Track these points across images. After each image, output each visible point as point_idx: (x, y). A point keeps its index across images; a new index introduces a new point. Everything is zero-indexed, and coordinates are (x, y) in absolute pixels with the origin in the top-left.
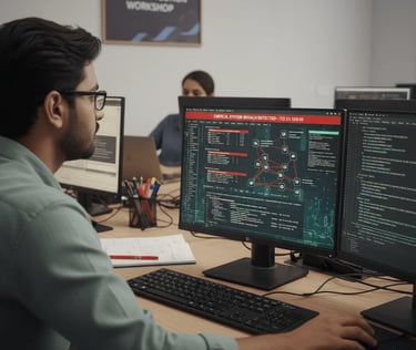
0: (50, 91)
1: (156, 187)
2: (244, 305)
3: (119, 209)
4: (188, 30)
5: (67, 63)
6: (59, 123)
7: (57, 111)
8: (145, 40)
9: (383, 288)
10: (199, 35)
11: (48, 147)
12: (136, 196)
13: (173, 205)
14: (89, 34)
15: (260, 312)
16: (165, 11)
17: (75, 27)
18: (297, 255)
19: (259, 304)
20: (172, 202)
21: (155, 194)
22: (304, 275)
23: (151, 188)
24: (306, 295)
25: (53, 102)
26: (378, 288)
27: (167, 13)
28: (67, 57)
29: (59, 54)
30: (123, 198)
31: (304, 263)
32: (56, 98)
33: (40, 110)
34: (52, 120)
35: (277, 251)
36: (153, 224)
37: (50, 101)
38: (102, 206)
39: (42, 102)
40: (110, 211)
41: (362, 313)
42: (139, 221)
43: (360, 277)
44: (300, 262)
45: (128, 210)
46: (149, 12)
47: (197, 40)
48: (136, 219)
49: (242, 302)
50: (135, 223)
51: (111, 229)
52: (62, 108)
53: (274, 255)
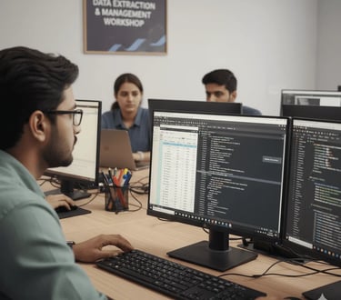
0: (34, 111)
1: (129, 177)
2: (202, 285)
3: (97, 194)
4: (156, 41)
5: (49, 87)
6: (42, 138)
7: (40, 127)
8: (120, 50)
9: (323, 272)
10: (165, 44)
11: (32, 157)
12: (111, 184)
13: (143, 191)
14: (69, 62)
15: (216, 292)
16: (137, 26)
17: (57, 55)
18: (248, 240)
19: (215, 284)
20: (142, 188)
21: (127, 183)
22: (254, 258)
23: (124, 177)
24: (256, 277)
25: (36, 120)
26: (318, 271)
27: (139, 27)
28: (49, 82)
29: (43, 79)
30: (101, 184)
31: (255, 247)
32: (39, 117)
33: (25, 126)
34: (36, 135)
35: (231, 236)
36: (126, 209)
37: (34, 120)
38: (82, 191)
39: (27, 120)
40: (89, 196)
41: (303, 294)
42: (114, 206)
43: (302, 261)
44: (251, 246)
45: (104, 194)
46: (123, 26)
47: (164, 49)
48: (111, 204)
49: (201, 282)
50: (110, 207)
51: (90, 212)
52: (45, 125)
53: (228, 239)
